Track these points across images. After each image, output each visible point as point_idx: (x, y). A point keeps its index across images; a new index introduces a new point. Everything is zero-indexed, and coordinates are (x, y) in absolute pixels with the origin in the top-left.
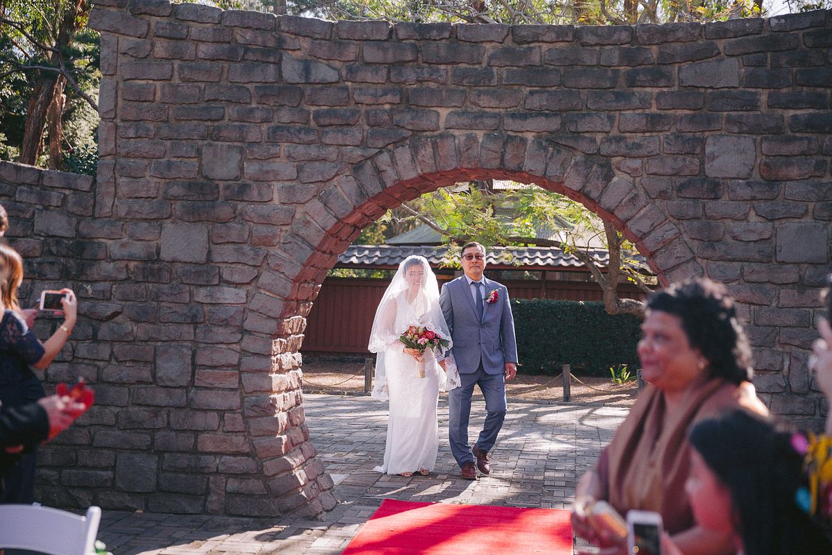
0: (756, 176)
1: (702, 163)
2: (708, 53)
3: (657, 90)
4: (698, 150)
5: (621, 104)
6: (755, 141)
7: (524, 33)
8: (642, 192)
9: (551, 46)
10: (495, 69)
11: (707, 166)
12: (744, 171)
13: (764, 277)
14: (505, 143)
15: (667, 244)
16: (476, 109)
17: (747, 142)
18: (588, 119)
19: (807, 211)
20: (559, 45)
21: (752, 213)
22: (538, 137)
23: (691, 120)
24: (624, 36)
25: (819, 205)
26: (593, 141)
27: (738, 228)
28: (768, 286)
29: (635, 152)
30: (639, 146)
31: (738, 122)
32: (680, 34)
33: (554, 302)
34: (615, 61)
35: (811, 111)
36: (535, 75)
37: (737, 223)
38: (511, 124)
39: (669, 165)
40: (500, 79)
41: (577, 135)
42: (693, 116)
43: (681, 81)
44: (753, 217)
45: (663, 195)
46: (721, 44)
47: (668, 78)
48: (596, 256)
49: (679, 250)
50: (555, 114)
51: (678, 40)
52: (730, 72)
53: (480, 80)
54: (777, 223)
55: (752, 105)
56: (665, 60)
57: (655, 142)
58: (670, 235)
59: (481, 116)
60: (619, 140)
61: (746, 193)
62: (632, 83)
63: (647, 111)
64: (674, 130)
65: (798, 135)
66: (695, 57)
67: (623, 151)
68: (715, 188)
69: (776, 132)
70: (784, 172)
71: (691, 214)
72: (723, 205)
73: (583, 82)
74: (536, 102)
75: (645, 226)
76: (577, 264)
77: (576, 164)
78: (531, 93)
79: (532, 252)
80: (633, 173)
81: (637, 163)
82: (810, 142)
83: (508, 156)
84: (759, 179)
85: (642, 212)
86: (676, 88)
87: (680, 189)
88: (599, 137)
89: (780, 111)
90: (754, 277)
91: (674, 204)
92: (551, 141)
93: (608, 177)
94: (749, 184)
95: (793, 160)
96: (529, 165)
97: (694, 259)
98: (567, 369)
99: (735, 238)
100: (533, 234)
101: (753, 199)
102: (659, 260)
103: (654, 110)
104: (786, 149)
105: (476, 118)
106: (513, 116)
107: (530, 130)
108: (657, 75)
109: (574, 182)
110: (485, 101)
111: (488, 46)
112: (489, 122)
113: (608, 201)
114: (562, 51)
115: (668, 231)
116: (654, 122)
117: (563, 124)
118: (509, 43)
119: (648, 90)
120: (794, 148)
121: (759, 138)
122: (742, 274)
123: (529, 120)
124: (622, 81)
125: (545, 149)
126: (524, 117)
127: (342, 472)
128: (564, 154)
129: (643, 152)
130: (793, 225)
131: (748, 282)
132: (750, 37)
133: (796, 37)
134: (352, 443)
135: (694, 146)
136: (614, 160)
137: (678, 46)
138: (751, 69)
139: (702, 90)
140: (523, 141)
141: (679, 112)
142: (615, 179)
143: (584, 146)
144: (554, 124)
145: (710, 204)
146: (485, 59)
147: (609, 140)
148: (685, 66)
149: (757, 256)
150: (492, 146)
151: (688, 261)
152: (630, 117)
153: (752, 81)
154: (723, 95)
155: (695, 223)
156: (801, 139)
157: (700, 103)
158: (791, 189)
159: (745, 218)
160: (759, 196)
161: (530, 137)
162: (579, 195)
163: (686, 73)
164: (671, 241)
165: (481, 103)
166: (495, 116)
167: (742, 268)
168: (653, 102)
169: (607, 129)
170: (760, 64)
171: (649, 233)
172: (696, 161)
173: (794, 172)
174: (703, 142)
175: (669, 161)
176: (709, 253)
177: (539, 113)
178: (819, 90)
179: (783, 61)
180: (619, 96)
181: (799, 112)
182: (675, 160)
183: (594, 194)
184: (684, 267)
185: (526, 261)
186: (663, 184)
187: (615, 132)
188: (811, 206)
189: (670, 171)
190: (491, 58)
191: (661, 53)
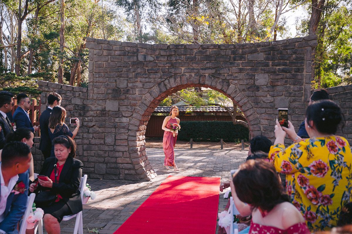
0: (269, 85)
1: (254, 81)
2: (255, 51)
3: (242, 62)
4: (253, 78)
5: (232, 66)
6: (268, 75)
7: (205, 46)
8: (238, 90)
9: (212, 50)
10: (197, 56)
11: (256, 82)
12: (266, 83)
13: (272, 112)
14: (200, 77)
15: (245, 104)
16: (192, 67)
17: (266, 75)
18: (223, 69)
19: (283, 94)
20: (214, 50)
21: (268, 95)
22: (209, 75)
23: (251, 69)
24: (232, 47)
25: (286, 92)
26: (224, 76)
27: (264, 99)
28: (273, 115)
29: (236, 79)
30: (237, 77)
31: (264, 70)
32: (247, 46)
33: (219, 121)
34: (230, 54)
35: (283, 67)
36: (208, 58)
37: (264, 98)
38: (202, 72)
39: (245, 82)
40: (198, 59)
41: (220, 74)
42: (252, 68)
43: (248, 59)
44: (268, 96)
45: (244, 90)
46: (259, 49)
47: (245, 58)
48: (231, 108)
49: (248, 105)
50: (214, 68)
51: (247, 48)
52: (261, 57)
53: (193, 59)
54: (275, 97)
55: (267, 65)
56: (244, 53)
57: (241, 76)
58: (246, 101)
59: (193, 69)
60: (231, 75)
61: (266, 89)
62: (235, 60)
63: (239, 67)
64: (246, 72)
65: (280, 73)
66: (252, 53)
67: (233, 78)
68: (258, 88)
69: (274, 72)
70: (276, 83)
71: (251, 95)
72: (260, 93)
73: (221, 59)
74: (208, 65)
75: (239, 99)
76: (225, 111)
77: (220, 82)
78: (207, 63)
79: (212, 107)
80: (235, 84)
81: (236, 82)
82: (283, 76)
83: (201, 80)
84: (270, 85)
85: (238, 95)
86: (247, 61)
87: (248, 88)
88: (226, 75)
89: (275, 67)
90: (269, 112)
91: (247, 93)
92: (213, 76)
93: (229, 86)
94: (267, 87)
95: (279, 80)
96: (207, 83)
97: (252, 108)
98: (222, 140)
99: (264, 102)
100: (214, 103)
101: (268, 91)
102: (243, 108)
103: (241, 67)
104: (277, 77)
105: (192, 70)
106: (202, 69)
107: (207, 73)
108: (242, 57)
109: (219, 87)
110: (194, 65)
111: (195, 50)
112: (195, 71)
113: (229, 92)
114: (215, 51)
115: (245, 100)
116: (241, 71)
117: (216, 71)
118: (201, 49)
119: (239, 61)
120: (279, 77)
121: (270, 74)
122: (266, 112)
123: (206, 70)
124: (232, 59)
125: (211, 78)
126: (205, 69)
127: (157, 168)
128: (216, 79)
129: (238, 78)
130: (279, 98)
131: (267, 114)
132: (267, 47)
133: (279, 47)
134: (161, 161)
135: (252, 77)
136: (230, 81)
137: (247, 49)
138: (267, 56)
139: (254, 61)
140: (205, 76)
141: (248, 67)
142: (230, 86)
143: (222, 77)
144: (213, 71)
145: (257, 92)
146: (194, 53)
147: (229, 75)
148: (249, 55)
149: (270, 107)
150: (196, 77)
151: (251, 108)
152: (234, 69)
153: (267, 59)
154: (259, 63)
155: (253, 98)
156: (281, 74)
157: (253, 65)
158: (279, 88)
159: (266, 96)
160: (270, 90)
161: (207, 75)
162: (221, 91)
163: (249, 57)
164: (246, 103)
165: (193, 66)
166: (197, 69)
167: (266, 110)
168: (241, 65)
169: (228, 72)
170: (269, 54)
171: (240, 100)
172: (253, 81)
173: (279, 83)
174: (254, 76)
175: (245, 81)
176: (256, 106)
177: (209, 68)
178: (285, 61)
179: (276, 54)
180: (231, 63)
181: (280, 67)
182: (247, 80)
183: (225, 90)
184: (250, 110)
185: (211, 110)
186: (244, 87)
187: (230, 73)
188: (284, 93)
189: (245, 84)
190: (196, 53)
191: (242, 51)
